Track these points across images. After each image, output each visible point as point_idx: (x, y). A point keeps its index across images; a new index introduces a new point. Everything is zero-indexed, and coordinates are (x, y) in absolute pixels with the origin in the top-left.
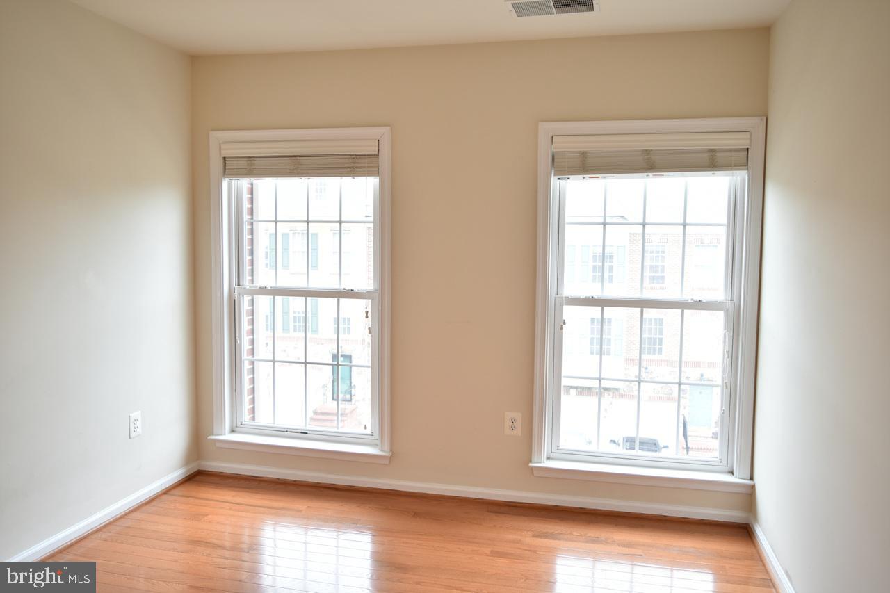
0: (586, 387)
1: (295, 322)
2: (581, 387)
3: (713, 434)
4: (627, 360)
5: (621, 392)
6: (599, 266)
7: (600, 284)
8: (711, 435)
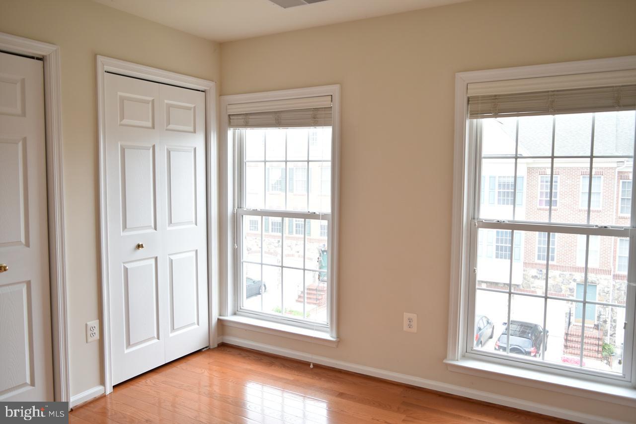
0: (494, 283)
1: (296, 227)
2: (490, 282)
3: (595, 325)
4: (525, 263)
5: (521, 287)
6: (511, 192)
7: (512, 206)
8: (593, 326)
